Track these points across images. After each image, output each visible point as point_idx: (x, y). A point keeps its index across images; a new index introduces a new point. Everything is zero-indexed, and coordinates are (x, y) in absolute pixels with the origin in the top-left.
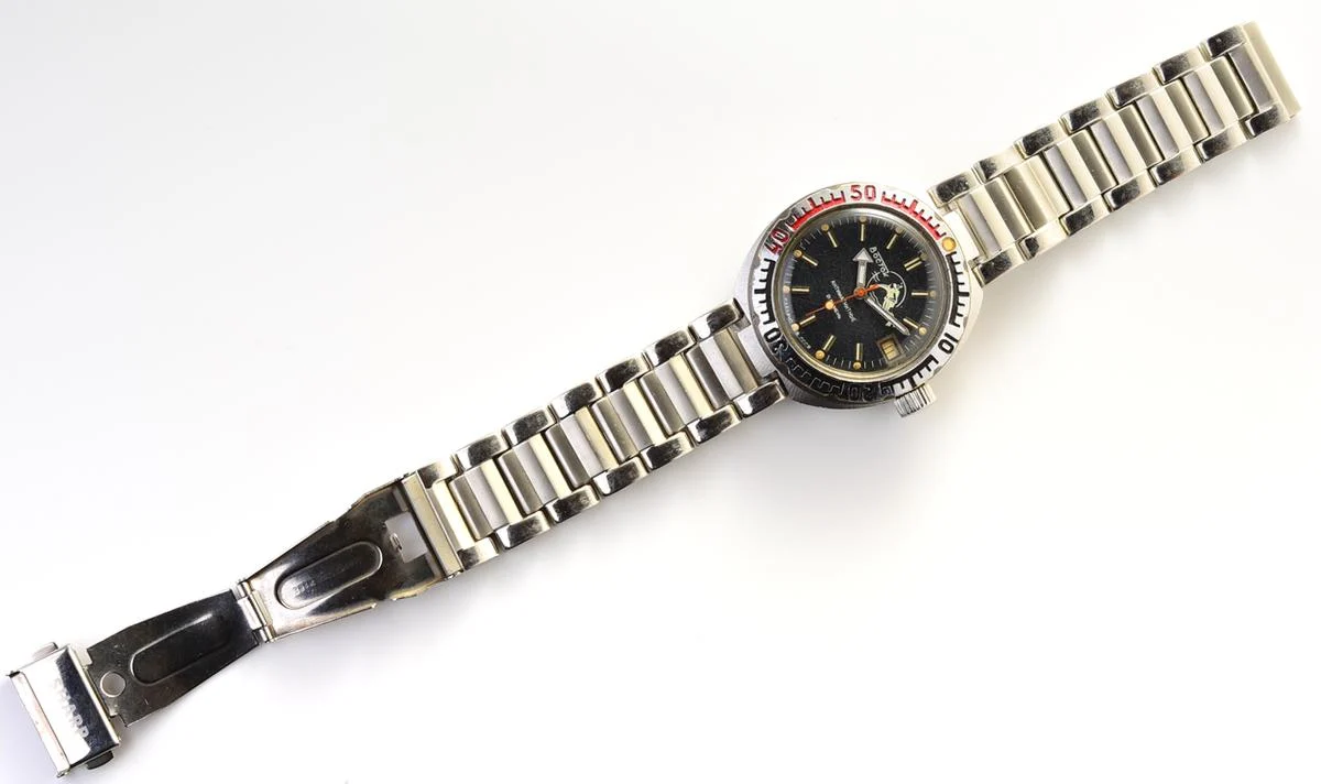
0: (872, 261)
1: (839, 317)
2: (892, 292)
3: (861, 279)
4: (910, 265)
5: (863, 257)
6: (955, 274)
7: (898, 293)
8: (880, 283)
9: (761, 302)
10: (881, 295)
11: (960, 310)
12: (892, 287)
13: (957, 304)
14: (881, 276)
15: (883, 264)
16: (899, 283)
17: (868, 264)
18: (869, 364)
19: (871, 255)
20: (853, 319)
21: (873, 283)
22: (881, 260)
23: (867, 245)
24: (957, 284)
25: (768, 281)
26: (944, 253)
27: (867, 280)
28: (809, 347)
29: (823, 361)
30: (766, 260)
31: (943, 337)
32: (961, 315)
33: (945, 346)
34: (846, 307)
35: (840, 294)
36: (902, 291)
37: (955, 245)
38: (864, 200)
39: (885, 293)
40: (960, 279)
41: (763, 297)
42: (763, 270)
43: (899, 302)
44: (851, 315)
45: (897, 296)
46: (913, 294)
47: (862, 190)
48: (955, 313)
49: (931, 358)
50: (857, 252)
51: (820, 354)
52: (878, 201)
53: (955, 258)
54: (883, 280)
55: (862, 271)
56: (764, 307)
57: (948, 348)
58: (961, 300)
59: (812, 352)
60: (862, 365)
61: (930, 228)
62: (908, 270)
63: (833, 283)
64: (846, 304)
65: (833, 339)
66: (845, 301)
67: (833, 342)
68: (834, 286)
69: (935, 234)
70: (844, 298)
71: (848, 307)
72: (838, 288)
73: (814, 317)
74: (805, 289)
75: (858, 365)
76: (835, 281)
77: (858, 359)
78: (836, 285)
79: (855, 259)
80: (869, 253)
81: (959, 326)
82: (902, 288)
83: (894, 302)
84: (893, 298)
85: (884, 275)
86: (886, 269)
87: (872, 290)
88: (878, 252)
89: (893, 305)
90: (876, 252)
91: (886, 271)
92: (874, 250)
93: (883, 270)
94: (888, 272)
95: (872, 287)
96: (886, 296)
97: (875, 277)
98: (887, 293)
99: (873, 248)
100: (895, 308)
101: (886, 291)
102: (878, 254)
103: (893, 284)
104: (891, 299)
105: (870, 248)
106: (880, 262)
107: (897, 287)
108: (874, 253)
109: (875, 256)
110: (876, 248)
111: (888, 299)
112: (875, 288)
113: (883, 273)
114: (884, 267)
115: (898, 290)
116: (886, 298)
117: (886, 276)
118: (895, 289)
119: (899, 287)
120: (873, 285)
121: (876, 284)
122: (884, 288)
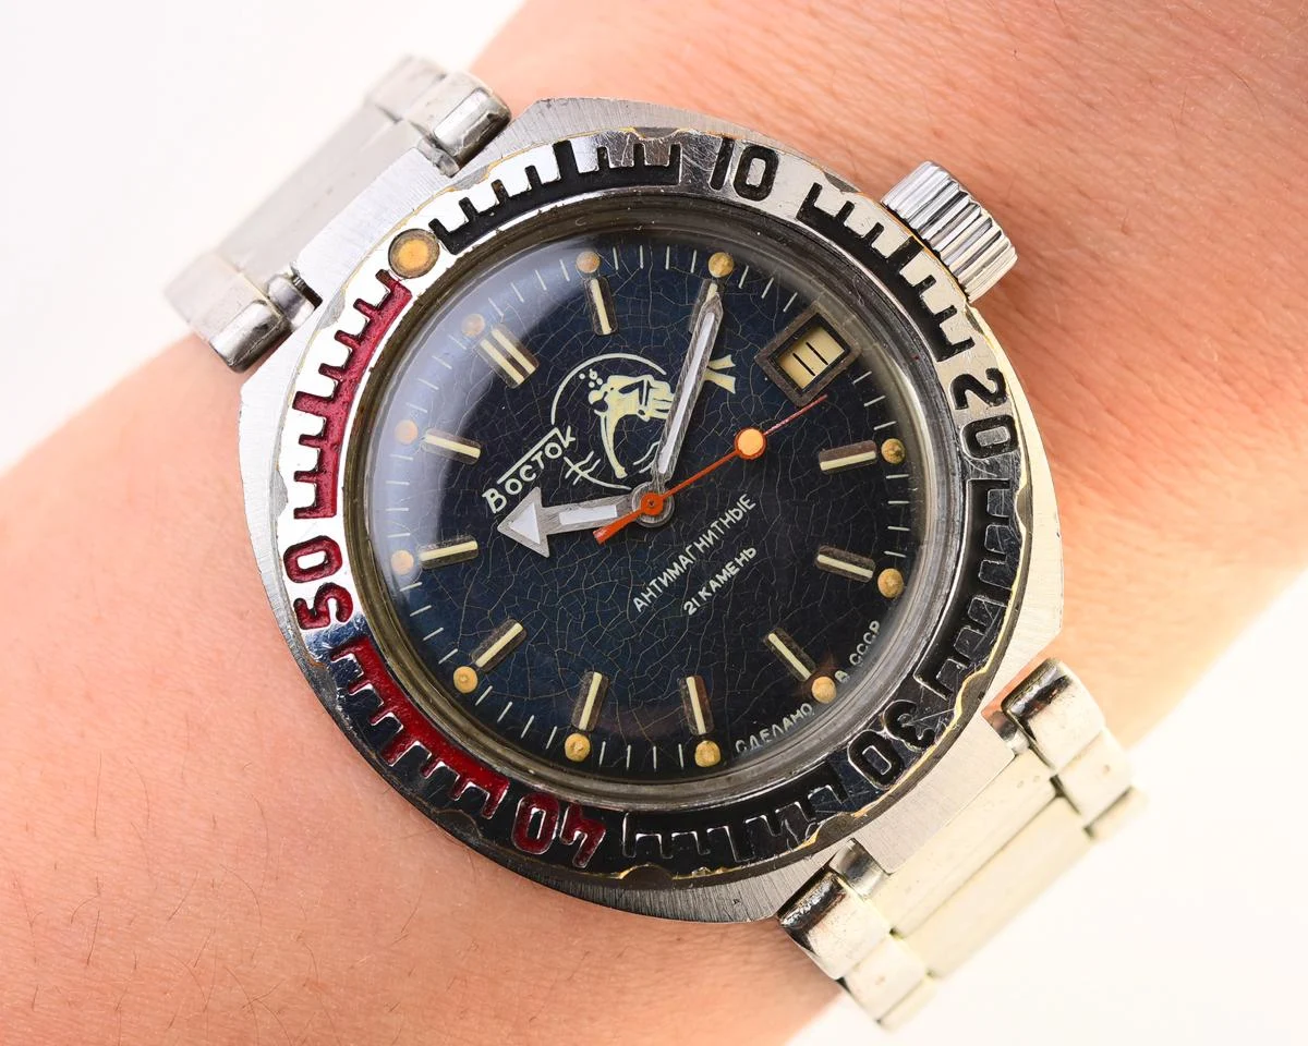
0: (536, 494)
1: (749, 554)
2: (616, 401)
3: (599, 515)
4: (513, 362)
5: (528, 526)
6: (508, 205)
8: (600, 452)
10: (638, 435)
12: (602, 405)
13: (603, 176)
14: (575, 453)
17: (546, 502)
18: (879, 414)
19: (514, 502)
20: (744, 504)
23: (483, 525)
24: (537, 193)
26: (447, 260)
27: (600, 493)
28: (875, 626)
29: (907, 568)
31: (729, 193)
32: (639, 149)
33: (756, 175)
34: (709, 539)
35: (674, 572)
36: (605, 371)
37: (413, 233)
39: (628, 423)
40: (517, 185)
43: (645, 369)
44: (731, 516)
45: (629, 381)
46: (606, 329)
47: (308, 591)
49: (809, 210)
50: (520, 550)
51: (888, 581)
52: (334, 527)
53: (454, 221)
54: (587, 441)
55: (573, 517)
56: (790, 812)
57: (758, 167)
58: (586, 163)
60: (884, 435)
61: (375, 332)
62: (530, 369)
63: (643, 603)
64: (699, 542)
65: (826, 554)
66: (688, 548)
67: (836, 551)
68: (651, 597)
69: (392, 307)
70: (681, 557)
71: (709, 532)
72: (653, 582)
73: (772, 637)
74: (687, 689)
75: (897, 448)
76: (636, 600)
77: (871, 455)
78: (647, 592)
79: (544, 551)
80: (508, 509)
81: (676, 150)
82: (595, 373)
83: (649, 387)
84: (637, 390)
85: (571, 443)
86: (549, 441)
87: (630, 469)
88: (500, 481)
89: (654, 383)
90: (501, 489)
91: (555, 439)
92: (495, 498)
93: (554, 451)
94: (556, 431)
95: (620, 472)
96: (636, 416)
97: (583, 468)
98: (626, 417)
99: (491, 501)
100: (664, 373)
101: (620, 421)
102: (504, 482)
103: (592, 403)
104: (641, 398)
105: (494, 510)
106: (530, 467)
107: (598, 387)
108: (506, 494)
109: (514, 487)
110: (487, 494)
111: (642, 408)
112: (621, 461)
113: (562, 446)
114: (542, 449)
115: (605, 381)
116: (642, 413)
117: (571, 436)
118: (606, 393)
119: (595, 381)
120: (613, 471)
121: (606, 460)
122: (611, 431)
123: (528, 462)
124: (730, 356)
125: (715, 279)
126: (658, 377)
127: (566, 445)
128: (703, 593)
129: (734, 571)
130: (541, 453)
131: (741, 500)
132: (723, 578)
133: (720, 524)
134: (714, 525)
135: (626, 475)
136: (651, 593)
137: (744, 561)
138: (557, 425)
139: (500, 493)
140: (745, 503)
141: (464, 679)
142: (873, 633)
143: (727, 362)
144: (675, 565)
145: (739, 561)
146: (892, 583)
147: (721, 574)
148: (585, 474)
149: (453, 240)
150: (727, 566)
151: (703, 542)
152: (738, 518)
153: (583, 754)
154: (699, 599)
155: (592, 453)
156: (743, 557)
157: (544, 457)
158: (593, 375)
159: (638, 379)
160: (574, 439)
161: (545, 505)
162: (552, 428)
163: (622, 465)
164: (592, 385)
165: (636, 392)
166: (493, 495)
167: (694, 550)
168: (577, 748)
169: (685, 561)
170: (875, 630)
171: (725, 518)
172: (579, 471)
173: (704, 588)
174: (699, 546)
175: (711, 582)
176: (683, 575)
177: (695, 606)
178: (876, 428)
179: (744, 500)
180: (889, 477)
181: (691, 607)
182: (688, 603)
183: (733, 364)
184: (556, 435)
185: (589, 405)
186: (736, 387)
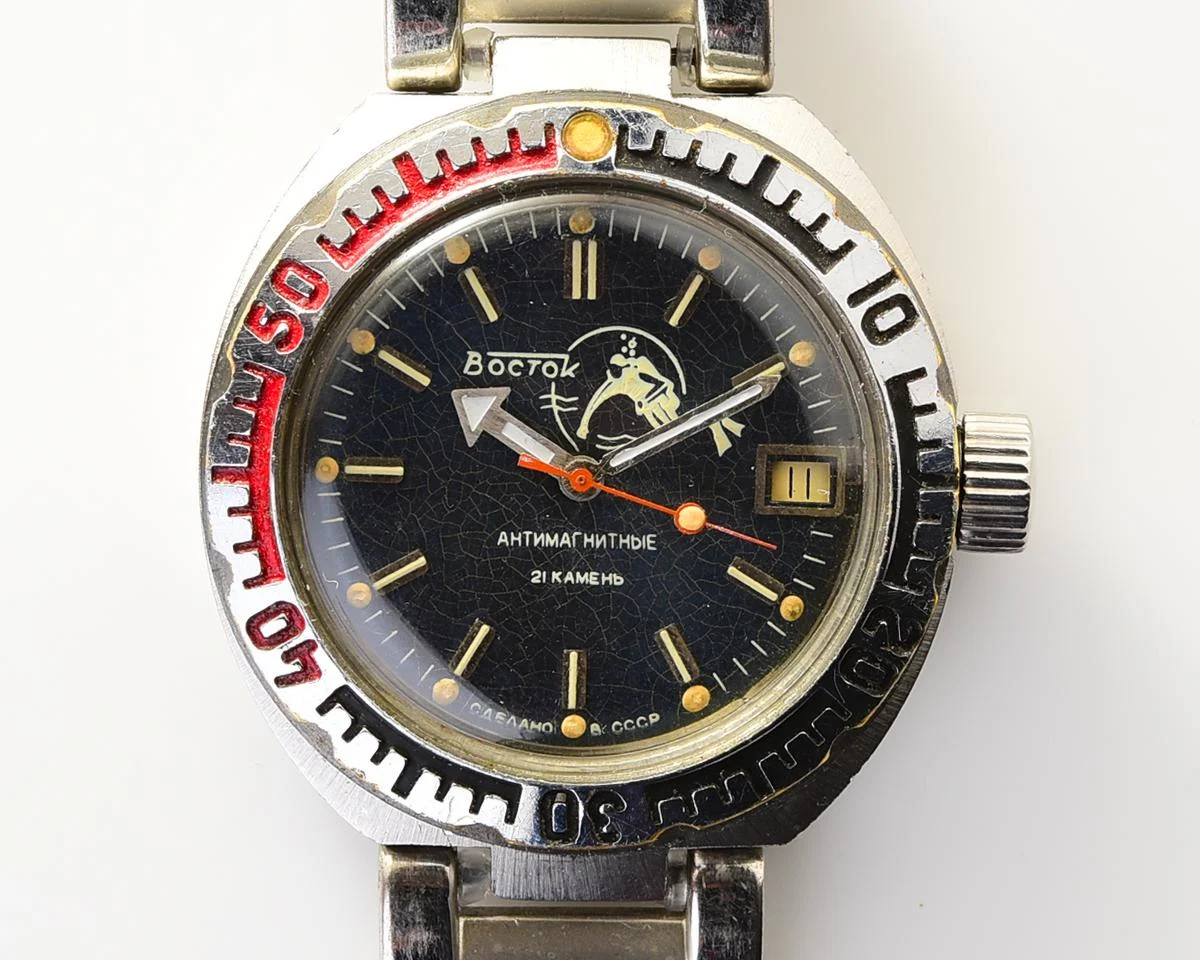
0: (505, 389)
1: (616, 579)
2: (631, 378)
3: (532, 448)
4: (584, 278)
5: (476, 410)
6: (686, 167)
7: (645, 365)
10: (621, 417)
11: (804, 214)
12: (617, 372)
13: (779, 214)
14: (565, 386)
15: (534, 358)
16: (614, 344)
17: (506, 404)
18: (808, 572)
19: (485, 381)
21: (573, 421)
22: (517, 358)
24: (719, 179)
25: (389, 740)
26: (607, 164)
27: (554, 436)
28: (654, 718)
29: (718, 701)
30: (323, 709)
31: (855, 316)
32: (823, 219)
33: (885, 322)
34: (598, 541)
35: (550, 540)
36: (645, 349)
37: (603, 121)
39: (623, 402)
40: (710, 160)
41: (429, 781)
42: (348, 736)
43: (674, 377)
44: (630, 542)
45: (654, 373)
46: (674, 321)
47: (275, 302)
48: (805, 236)
49: (898, 386)
51: (695, 697)
53: (640, 141)
54: (580, 388)
55: (517, 436)
56: (461, 796)
57: (896, 315)
58: (775, 193)
59: (677, 718)
60: (798, 591)
61: (506, 166)
62: (592, 295)
63: (506, 540)
64: (589, 537)
65: (671, 633)
66: (576, 533)
67: (680, 639)
68: (516, 542)
69: (533, 159)
70: (566, 535)
71: (604, 537)
72: (528, 533)
73: (573, 656)
74: (477, 632)
75: (797, 609)
76: (503, 533)
77: (773, 596)
78: (516, 536)
79: (471, 441)
80: (477, 382)
81: (849, 246)
82: (635, 344)
83: (664, 391)
84: (652, 386)
85: (568, 376)
86: (555, 360)
87: (592, 436)
88: (490, 354)
89: (670, 392)
90: (486, 360)
91: (560, 363)
92: (475, 363)
93: (550, 370)
94: (566, 357)
95: (583, 432)
96: (634, 403)
97: (559, 403)
98: (626, 397)
99: (470, 362)
100: (684, 392)
101: (619, 396)
102: (493, 358)
103: (612, 362)
104: (650, 394)
105: (466, 371)
106: (521, 365)
107: (627, 355)
108: (486, 369)
109: (497, 367)
110: (472, 354)
111: (644, 401)
112: (592, 424)
113: (560, 372)
114: (544, 361)
115: (636, 356)
116: (640, 405)
117: (574, 372)
118: (628, 366)
119: (629, 349)
120: (578, 425)
121: (581, 413)
122: (606, 396)
123: (524, 360)
124: (743, 426)
125: (788, 360)
126: (677, 390)
127: (563, 375)
128: (556, 576)
129: (593, 582)
130: (539, 362)
131: (649, 536)
132: (581, 579)
133: (617, 539)
134: (612, 535)
135: (584, 437)
136: (519, 539)
137: (607, 582)
138: (571, 353)
139: (482, 362)
140: (649, 542)
141: (325, 469)
142: (648, 721)
143: (737, 428)
144: (556, 536)
145: (604, 578)
146: (698, 700)
147: (582, 575)
148: (556, 408)
149: (626, 155)
150: (592, 573)
151: (592, 540)
152: (634, 547)
153: (358, 605)
154: (549, 576)
155: (576, 399)
156: (609, 578)
157: (540, 366)
158: (633, 343)
160: (573, 376)
161: (504, 406)
162: (565, 352)
163: (589, 428)
164: (624, 350)
166: (475, 359)
167: (580, 539)
168: (359, 597)
169: (566, 540)
170: (652, 721)
171: (624, 538)
172: (554, 402)
173: (560, 573)
174: (586, 540)
175: (570, 573)
176: (555, 549)
177: (541, 579)
178: (795, 580)
179: (651, 539)
180: (770, 623)
181: (537, 577)
182: (539, 572)
183: (739, 435)
184: (563, 360)
185: (608, 362)
186: (726, 453)
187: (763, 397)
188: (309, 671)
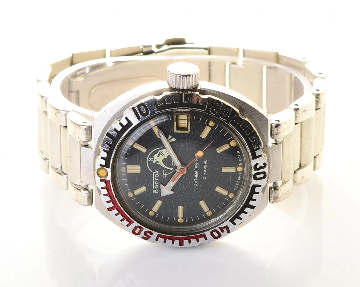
1: (205, 161)
2: (158, 159)
5: (166, 192)
6: (109, 152)
7: (156, 156)
9: (255, 200)
10: (168, 161)
11: (119, 128)
12: (157, 162)
13: (120, 133)
14: (161, 173)
16: (151, 163)
18: (203, 120)
19: (159, 189)
21: (169, 171)
23: (158, 197)
24: (112, 146)
25: (242, 211)
26: (109, 170)
28: (238, 152)
29: (234, 139)
30: (235, 224)
31: (142, 118)
32: (120, 124)
35: (196, 175)
36: (152, 156)
37: (99, 170)
38: (145, 229)
39: (164, 161)
41: (251, 203)
42: (241, 219)
43: (158, 150)
45: (158, 154)
46: (145, 151)
47: (142, 234)
48: (124, 128)
49: (158, 107)
51: (233, 144)
52: (135, 224)
53: (103, 162)
54: (161, 169)
56: (255, 196)
57: (142, 108)
59: (238, 147)
60: (208, 123)
61: (110, 190)
62: (139, 168)
65: (218, 150)
66: (195, 170)
68: (197, 182)
69: (108, 184)
70: (195, 172)
71: (196, 164)
72: (195, 180)
73: (223, 170)
75: (212, 122)
76: (195, 185)
77: (209, 128)
78: (195, 182)
79: (173, 193)
80: (160, 191)
81: (126, 118)
83: (162, 152)
84: (160, 154)
86: (155, 175)
88: (153, 188)
89: (162, 151)
90: (155, 189)
91: (155, 174)
92: (156, 191)
93: (157, 176)
94: (154, 173)
95: (171, 169)
96: (164, 158)
97: (165, 174)
98: (163, 160)
99: (156, 192)
100: (162, 148)
101: (163, 161)
103: (155, 163)
104: (162, 155)
105: (158, 193)
106: (156, 182)
107: (153, 160)
108: (157, 189)
109: (157, 187)
110: (154, 192)
111: (164, 156)
113: (157, 174)
114: (155, 177)
115: (154, 158)
117: (157, 171)
118: (156, 160)
119: (152, 160)
120: (170, 170)
121: (167, 169)
122: (163, 164)
123: (155, 181)
125: (154, 126)
126: (161, 149)
127: (158, 173)
128: (205, 174)
129: (206, 166)
130: (155, 178)
132: (205, 168)
134: (195, 162)
135: (172, 168)
137: (206, 163)
138: (153, 172)
141: (180, 221)
143: (170, 137)
144: (195, 174)
145: (205, 164)
147: (204, 168)
148: (166, 174)
149: (107, 165)
150: (204, 166)
151: (196, 166)
153: (212, 214)
154: (205, 175)
155: (164, 170)
156: (205, 163)
157: (156, 178)
158: (151, 159)
159: (159, 153)
160: (158, 171)
161: (165, 186)
162: (153, 173)
163: (170, 167)
164: (152, 161)
165: (160, 155)
166: (155, 191)
168: (210, 214)
172: (164, 175)
174: (196, 168)
175: (204, 171)
176: (198, 174)
178: (205, 123)
180: (216, 128)
181: (205, 177)
182: (204, 177)
183: (171, 136)
184: (155, 173)
185: (154, 164)
186: (176, 139)
187: (162, 133)
188: (227, 227)
